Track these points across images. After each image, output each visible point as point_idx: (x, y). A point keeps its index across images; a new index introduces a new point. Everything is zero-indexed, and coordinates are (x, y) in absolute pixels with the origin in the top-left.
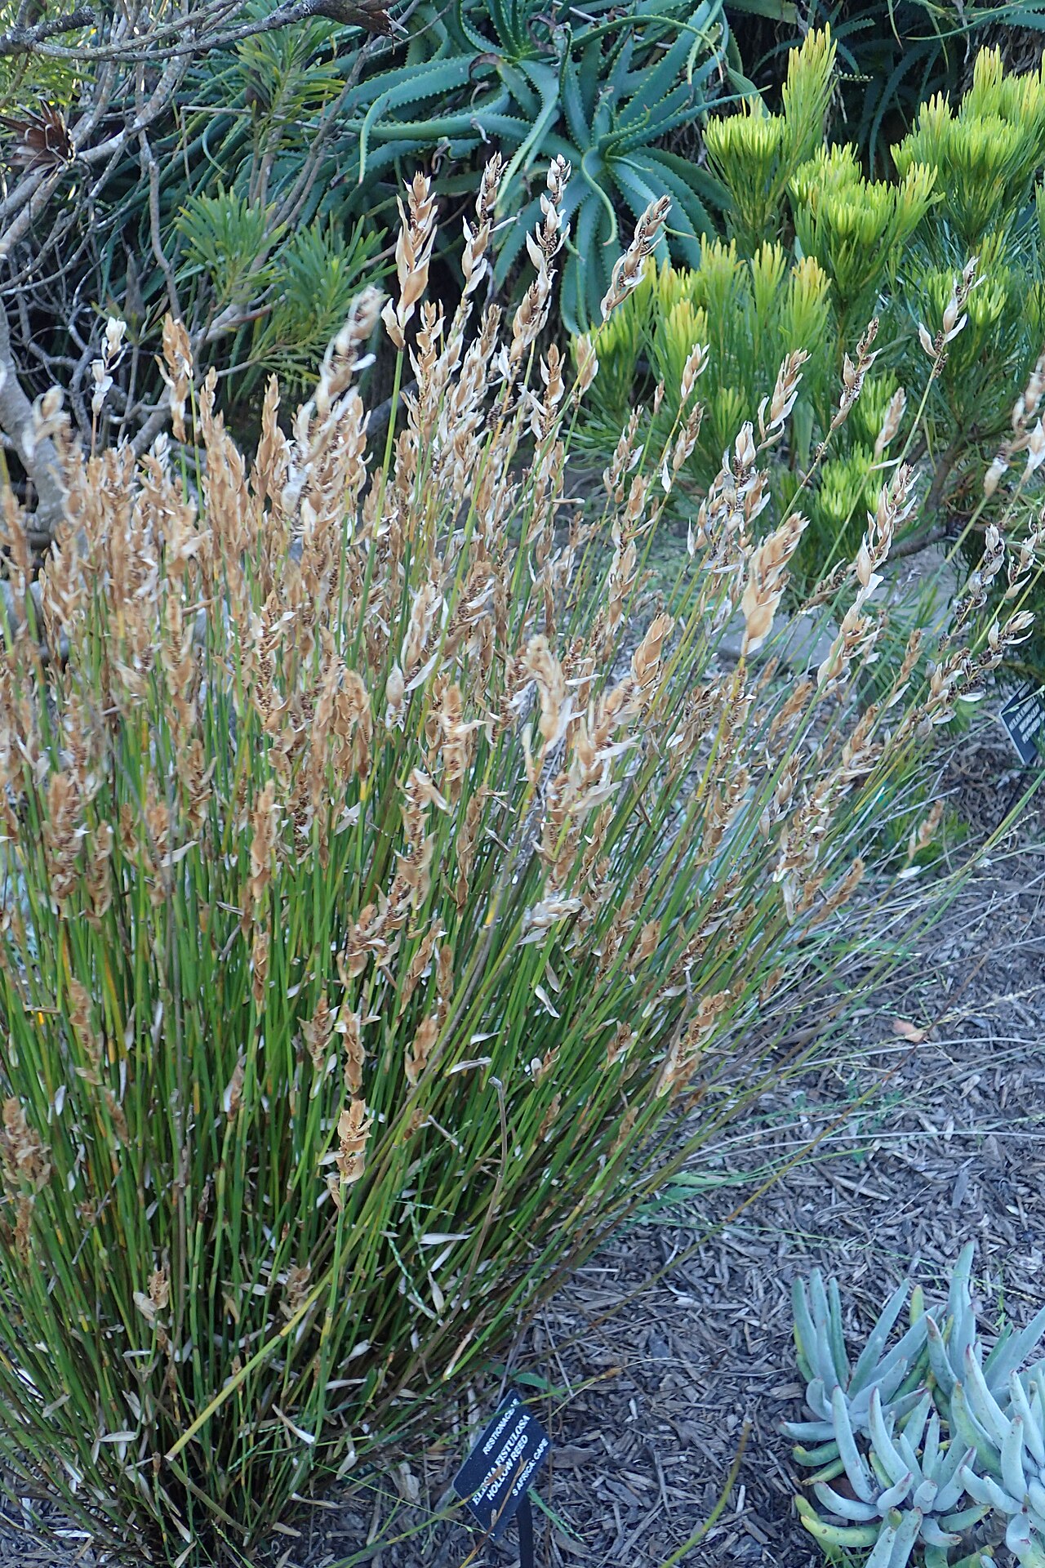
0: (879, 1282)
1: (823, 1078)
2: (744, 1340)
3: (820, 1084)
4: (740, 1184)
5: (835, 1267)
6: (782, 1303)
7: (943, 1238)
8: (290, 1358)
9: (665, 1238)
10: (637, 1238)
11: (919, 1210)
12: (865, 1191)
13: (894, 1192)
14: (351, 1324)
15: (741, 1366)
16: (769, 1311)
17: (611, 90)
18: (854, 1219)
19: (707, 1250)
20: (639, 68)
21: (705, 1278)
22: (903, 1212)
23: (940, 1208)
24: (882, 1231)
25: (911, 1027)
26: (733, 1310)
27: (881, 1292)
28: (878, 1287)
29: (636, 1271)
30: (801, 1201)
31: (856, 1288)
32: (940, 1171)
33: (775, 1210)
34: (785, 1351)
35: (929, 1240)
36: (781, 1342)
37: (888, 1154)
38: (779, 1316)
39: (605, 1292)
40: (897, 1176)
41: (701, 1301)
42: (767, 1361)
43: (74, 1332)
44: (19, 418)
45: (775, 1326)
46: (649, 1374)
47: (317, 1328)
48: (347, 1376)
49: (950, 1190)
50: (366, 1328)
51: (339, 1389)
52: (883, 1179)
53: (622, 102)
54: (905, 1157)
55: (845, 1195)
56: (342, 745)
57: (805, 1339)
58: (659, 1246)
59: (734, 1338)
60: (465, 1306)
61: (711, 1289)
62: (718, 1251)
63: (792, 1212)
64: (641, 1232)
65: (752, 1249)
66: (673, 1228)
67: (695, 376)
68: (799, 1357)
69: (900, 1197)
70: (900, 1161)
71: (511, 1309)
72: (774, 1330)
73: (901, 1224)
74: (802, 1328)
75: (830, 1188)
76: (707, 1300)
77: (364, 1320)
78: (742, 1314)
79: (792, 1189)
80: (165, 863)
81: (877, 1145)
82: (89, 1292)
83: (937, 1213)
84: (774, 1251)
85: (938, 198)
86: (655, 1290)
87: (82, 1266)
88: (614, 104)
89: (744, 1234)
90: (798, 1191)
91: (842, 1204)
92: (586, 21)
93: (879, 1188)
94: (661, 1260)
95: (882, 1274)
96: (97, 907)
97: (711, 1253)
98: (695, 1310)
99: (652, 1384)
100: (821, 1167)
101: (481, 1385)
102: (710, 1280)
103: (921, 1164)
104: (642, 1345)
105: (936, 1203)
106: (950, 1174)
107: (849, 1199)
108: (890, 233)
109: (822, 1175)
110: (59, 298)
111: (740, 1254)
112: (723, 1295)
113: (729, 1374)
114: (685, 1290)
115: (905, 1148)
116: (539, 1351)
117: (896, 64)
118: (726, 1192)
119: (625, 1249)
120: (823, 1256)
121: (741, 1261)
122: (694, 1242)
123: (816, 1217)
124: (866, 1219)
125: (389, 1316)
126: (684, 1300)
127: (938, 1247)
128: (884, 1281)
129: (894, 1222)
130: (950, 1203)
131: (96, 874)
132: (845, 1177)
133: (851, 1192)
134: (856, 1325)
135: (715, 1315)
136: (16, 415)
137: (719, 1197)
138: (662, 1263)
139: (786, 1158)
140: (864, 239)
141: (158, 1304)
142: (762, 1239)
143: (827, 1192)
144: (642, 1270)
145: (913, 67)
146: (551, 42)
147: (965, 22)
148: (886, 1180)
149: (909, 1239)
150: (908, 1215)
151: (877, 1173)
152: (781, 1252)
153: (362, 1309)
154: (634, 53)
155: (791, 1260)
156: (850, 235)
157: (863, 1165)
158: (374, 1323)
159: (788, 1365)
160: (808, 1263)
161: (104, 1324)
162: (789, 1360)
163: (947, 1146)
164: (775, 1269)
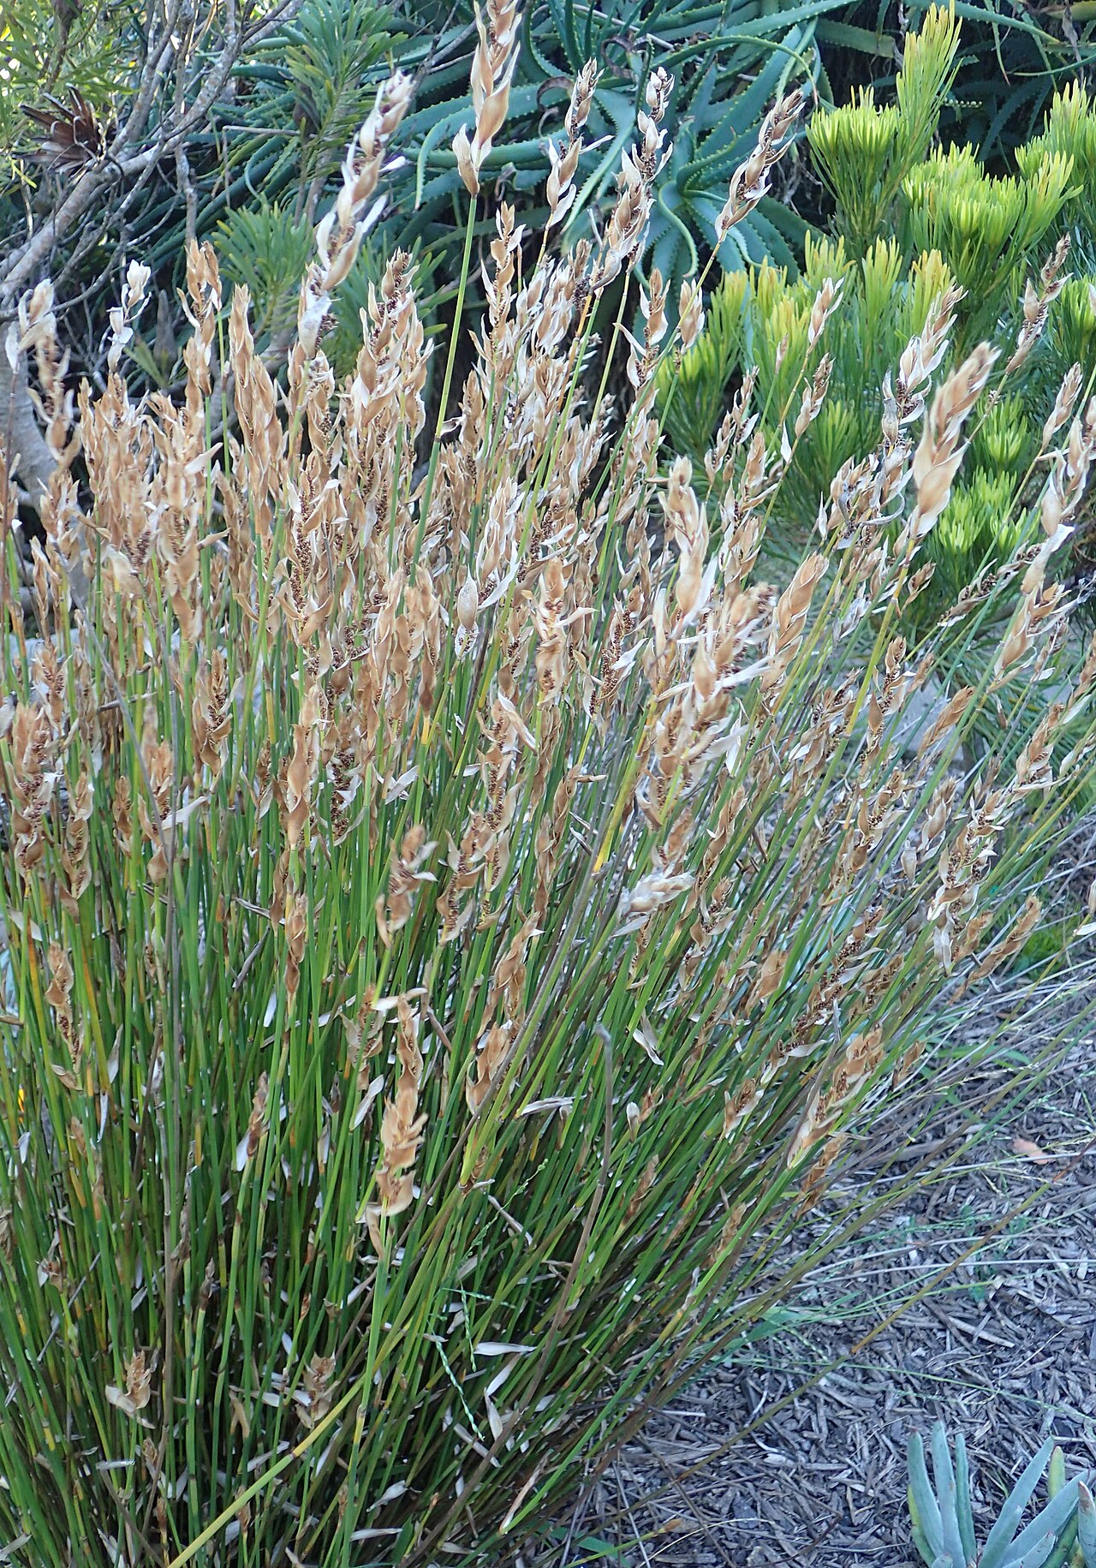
0: (1006, 1444)
1: (933, 1202)
2: (847, 1508)
3: (930, 1209)
4: (839, 1322)
5: (953, 1424)
6: (890, 1465)
7: (1080, 1394)
8: (306, 1499)
9: (752, 1383)
10: (719, 1381)
11: (1050, 1360)
12: (985, 1336)
13: (1021, 1338)
14: (382, 1464)
15: (843, 1539)
16: (876, 1474)
17: (691, 119)
18: (973, 1368)
19: (802, 1398)
20: (721, 100)
21: (799, 1431)
22: (1031, 1362)
23: (1075, 1358)
24: (1007, 1384)
25: (1033, 1146)
26: (832, 1472)
27: (1008, 1456)
28: (1004, 1450)
29: (719, 1422)
30: (911, 1345)
31: (978, 1451)
32: (1074, 1314)
33: (880, 1355)
34: (895, 1522)
35: (1063, 1395)
36: (893, 1512)
37: (1011, 1292)
38: (888, 1480)
39: (682, 1445)
40: (1023, 1319)
41: (795, 1460)
42: (874, 1534)
43: (40, 1458)
44: (35, 462)
45: (883, 1492)
46: (734, 1545)
47: (341, 1462)
48: (378, 1525)
49: (1086, 1337)
50: (400, 1469)
51: (369, 1541)
52: (1005, 1322)
53: (702, 135)
54: (1033, 1297)
55: (962, 1339)
56: (399, 686)
57: (920, 1509)
58: (744, 1391)
59: (835, 1507)
60: (524, 1447)
61: (806, 1446)
62: (814, 1401)
63: (900, 1358)
64: (723, 1375)
65: (854, 1399)
66: (761, 1371)
67: (826, 315)
68: (915, 1531)
69: (1027, 1343)
70: (1027, 1302)
71: (578, 1458)
72: (882, 1497)
73: (1029, 1376)
74: (919, 1495)
75: (944, 1330)
76: (802, 1458)
77: (398, 1460)
78: (843, 1477)
79: (899, 1329)
80: (167, 823)
81: (998, 1282)
82: (58, 1400)
83: (1072, 1364)
84: (881, 1403)
85: (1075, 192)
86: (740, 1445)
87: (51, 1364)
88: (695, 136)
89: (843, 1381)
90: (907, 1332)
91: (959, 1350)
92: (665, 49)
93: (1002, 1333)
94: (747, 1408)
95: (1009, 1435)
96: (74, 887)
97: (806, 1402)
98: (788, 1471)
99: (738, 1558)
100: (933, 1306)
101: (531, 1553)
102: (806, 1434)
103: (1051, 1306)
104: (725, 1510)
105: (1071, 1352)
106: (1085, 1318)
107: (966, 1344)
108: (1020, 230)
109: (933, 1314)
110: (85, 348)
111: (841, 1405)
112: (820, 1453)
113: (830, 1549)
114: (776, 1445)
115: (1031, 1286)
116: (601, 1514)
117: (999, 107)
118: (823, 1330)
119: (704, 1394)
120: (939, 1411)
121: (842, 1413)
122: (787, 1389)
123: (929, 1364)
124: (987, 1369)
125: (431, 1452)
126: (774, 1458)
127: (1074, 1404)
128: (1012, 1442)
129: (1021, 1373)
130: (1087, 1352)
131: (73, 842)
132: (961, 1319)
133: (969, 1337)
134: (979, 1494)
135: (812, 1477)
136: (32, 458)
137: (814, 1336)
138: (749, 1413)
139: (892, 1293)
140: (990, 240)
141: (136, 1402)
142: (866, 1387)
143: (940, 1335)
144: (724, 1420)
145: (1018, 110)
146: (628, 67)
147: (1078, 58)
148: (1010, 1324)
149: (1040, 1394)
150: (1037, 1366)
151: (999, 1315)
152: (889, 1404)
153: (396, 1446)
154: (718, 83)
155: (900, 1414)
156: (974, 235)
157: (982, 1305)
158: (411, 1464)
159: (899, 1539)
160: (919, 1418)
161: (77, 1446)
162: (901, 1534)
163: (1081, 1285)
164: (882, 1424)
